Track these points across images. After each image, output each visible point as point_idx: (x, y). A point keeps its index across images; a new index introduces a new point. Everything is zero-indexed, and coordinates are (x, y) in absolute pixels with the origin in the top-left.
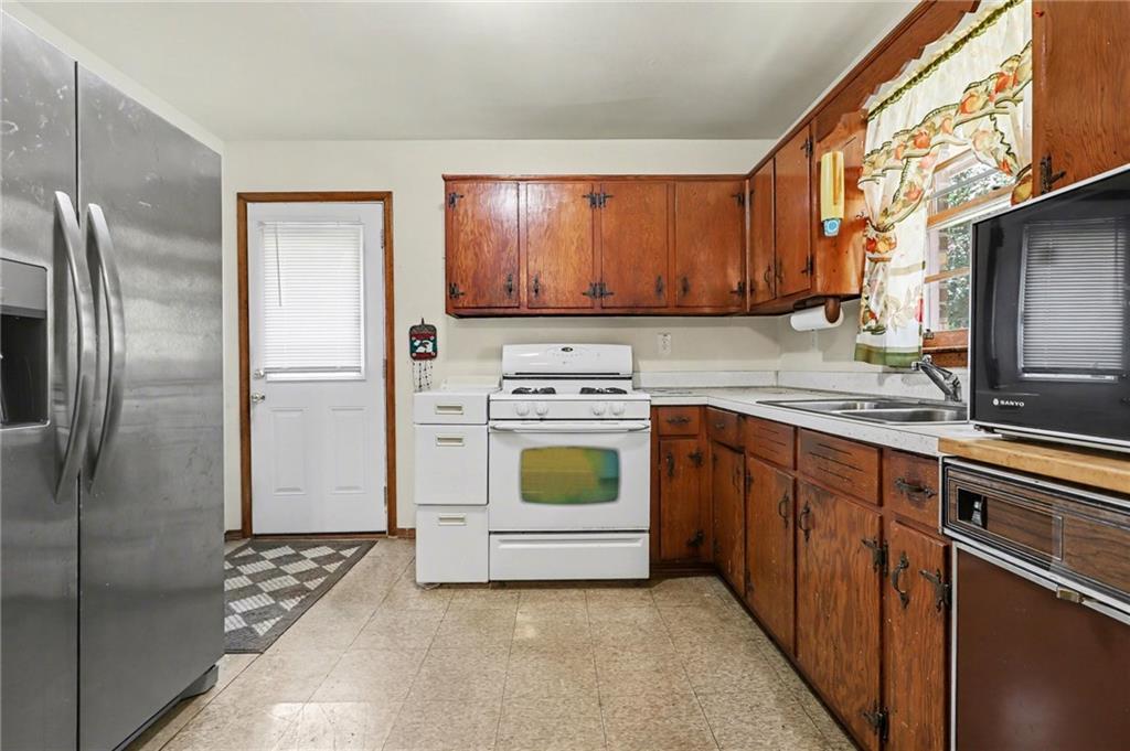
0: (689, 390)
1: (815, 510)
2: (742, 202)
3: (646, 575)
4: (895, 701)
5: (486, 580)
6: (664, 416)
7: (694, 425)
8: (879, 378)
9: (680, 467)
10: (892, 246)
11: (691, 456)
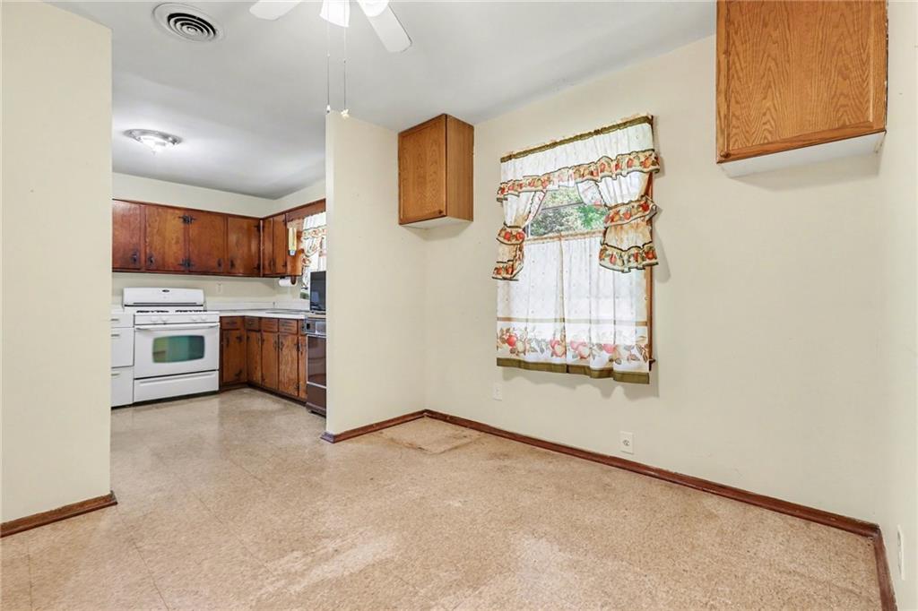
0: (235, 311)
1: (284, 342)
2: (259, 230)
3: (217, 389)
5: (131, 403)
6: (225, 321)
7: (239, 325)
9: (232, 343)
10: (310, 262)
11: (237, 338)
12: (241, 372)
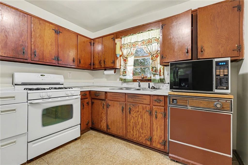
2: (91, 45)
4: (154, 134)
7: (87, 95)
8: (121, 84)
10: (128, 61)
11: (87, 103)
12: (88, 123)
